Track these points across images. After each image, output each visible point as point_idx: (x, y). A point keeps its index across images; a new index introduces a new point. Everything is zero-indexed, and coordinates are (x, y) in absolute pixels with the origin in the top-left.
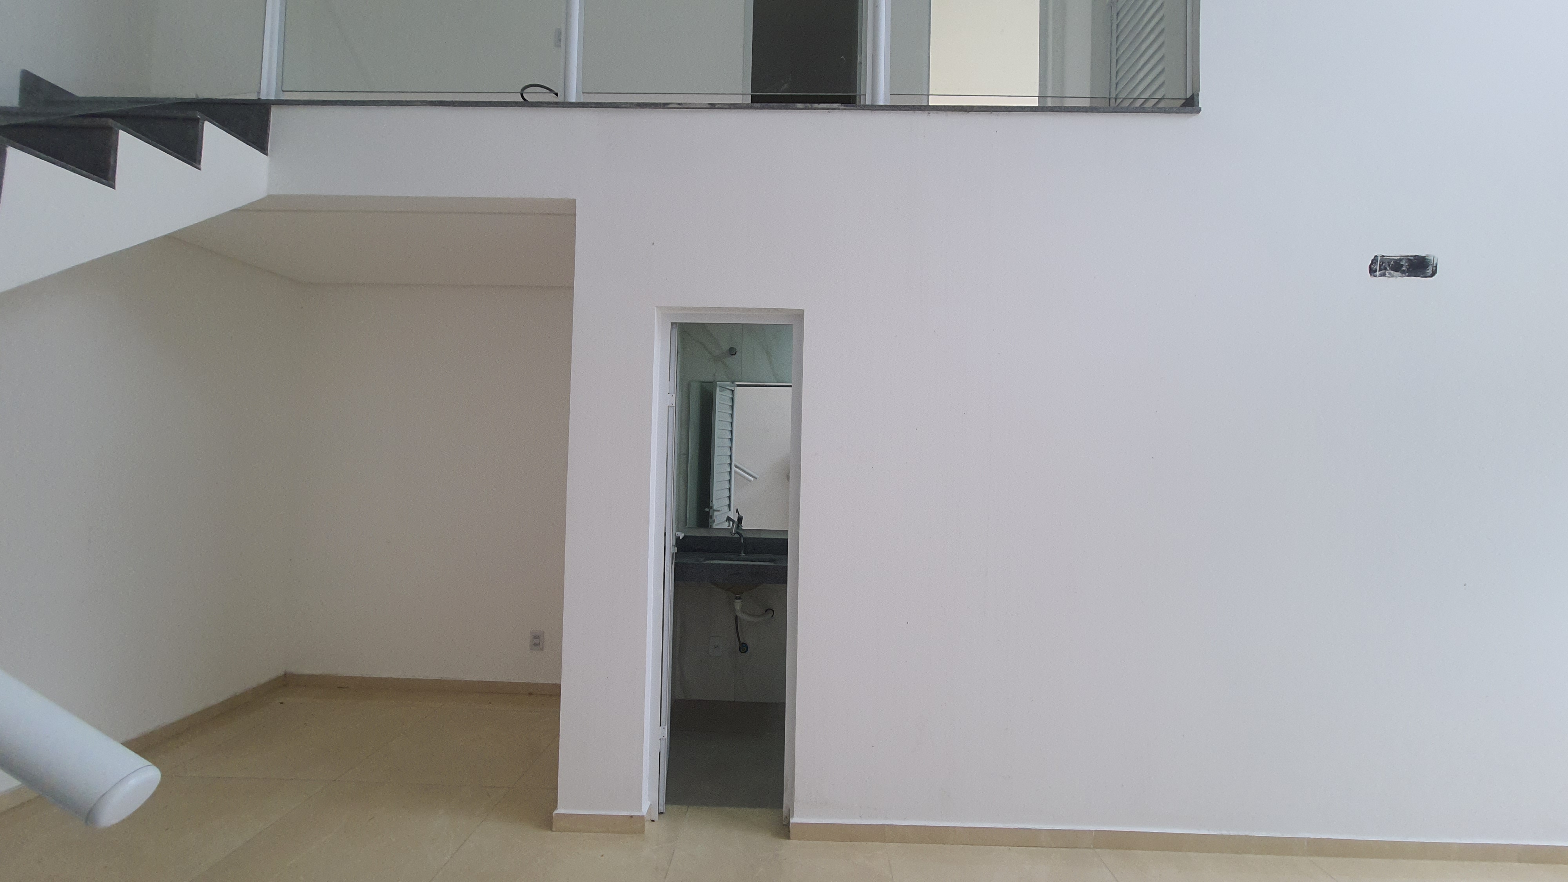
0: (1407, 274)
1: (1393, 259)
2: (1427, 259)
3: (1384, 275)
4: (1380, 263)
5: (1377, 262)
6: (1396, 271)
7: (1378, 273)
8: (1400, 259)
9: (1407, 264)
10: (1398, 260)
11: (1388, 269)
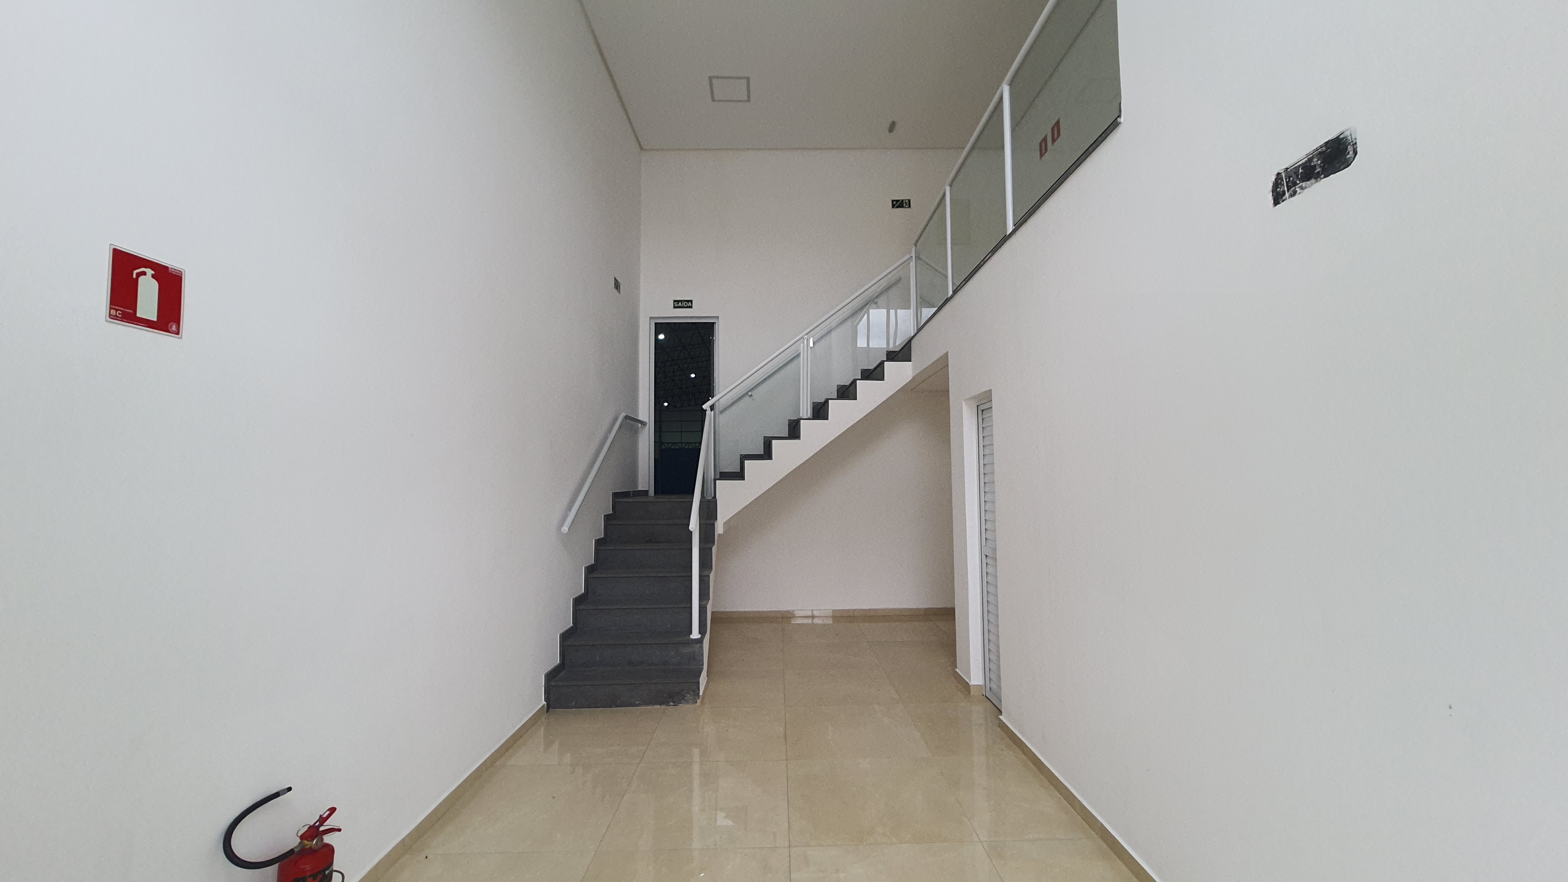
0: (1322, 176)
1: (1300, 166)
2: (1343, 138)
3: (1295, 193)
4: (1286, 179)
5: (1283, 181)
6: (1308, 180)
7: (1287, 195)
8: (1309, 159)
9: (1319, 162)
10: (1306, 162)
11: (1298, 182)
